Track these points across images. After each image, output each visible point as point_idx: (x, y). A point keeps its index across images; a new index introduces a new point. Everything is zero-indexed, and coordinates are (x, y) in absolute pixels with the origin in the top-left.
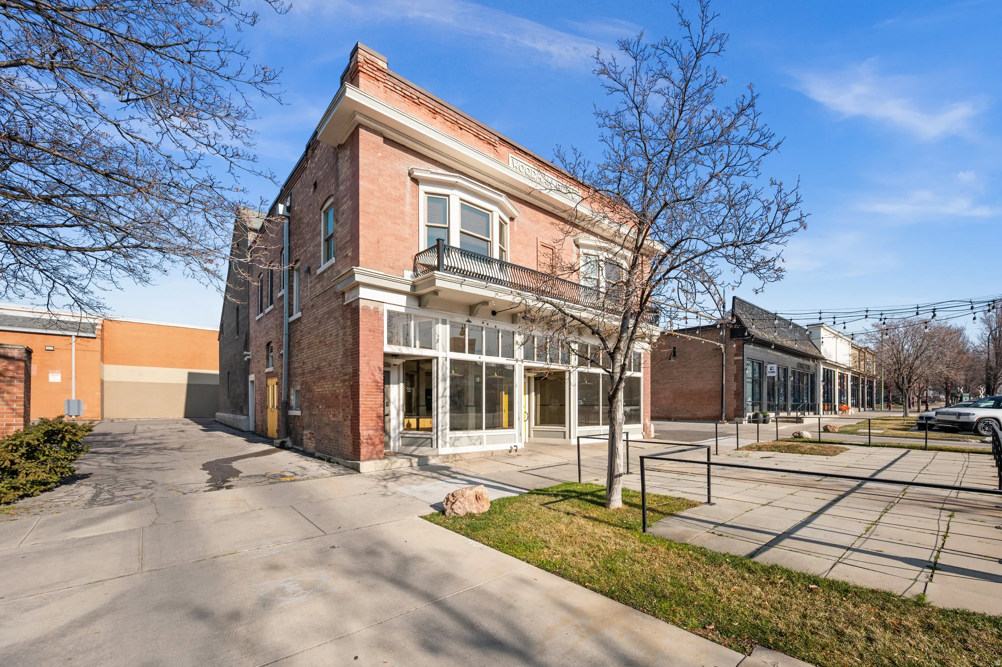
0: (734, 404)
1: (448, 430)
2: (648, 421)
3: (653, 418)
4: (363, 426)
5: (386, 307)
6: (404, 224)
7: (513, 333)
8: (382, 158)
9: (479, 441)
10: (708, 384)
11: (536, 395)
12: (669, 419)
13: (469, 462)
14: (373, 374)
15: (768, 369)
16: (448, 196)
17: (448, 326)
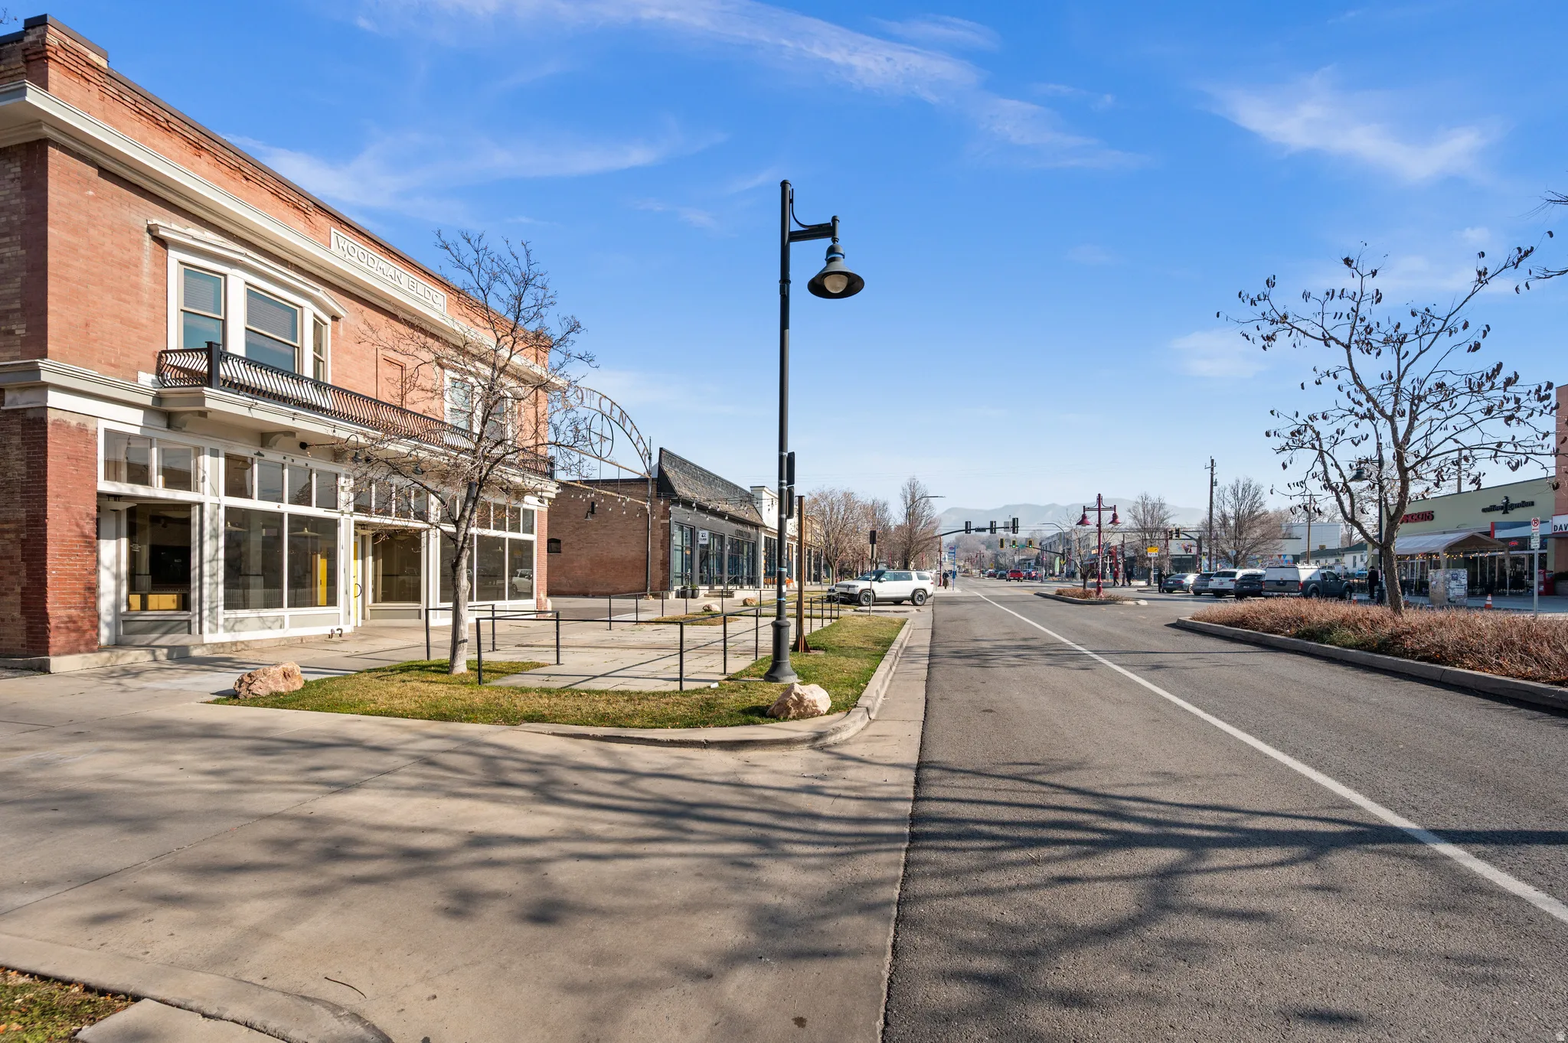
0: (660, 574)
1: (221, 609)
2: (543, 596)
3: (550, 594)
4: (53, 603)
5: (102, 425)
6: (140, 302)
7: (337, 476)
8: (95, 199)
9: (278, 624)
10: (630, 551)
11: (375, 560)
12: (586, 595)
13: (261, 651)
14: (78, 525)
15: (700, 537)
16: (225, 275)
17: (222, 460)
